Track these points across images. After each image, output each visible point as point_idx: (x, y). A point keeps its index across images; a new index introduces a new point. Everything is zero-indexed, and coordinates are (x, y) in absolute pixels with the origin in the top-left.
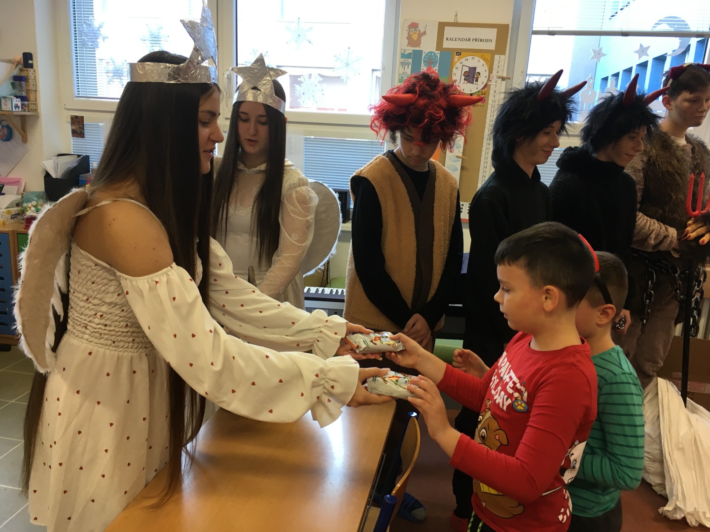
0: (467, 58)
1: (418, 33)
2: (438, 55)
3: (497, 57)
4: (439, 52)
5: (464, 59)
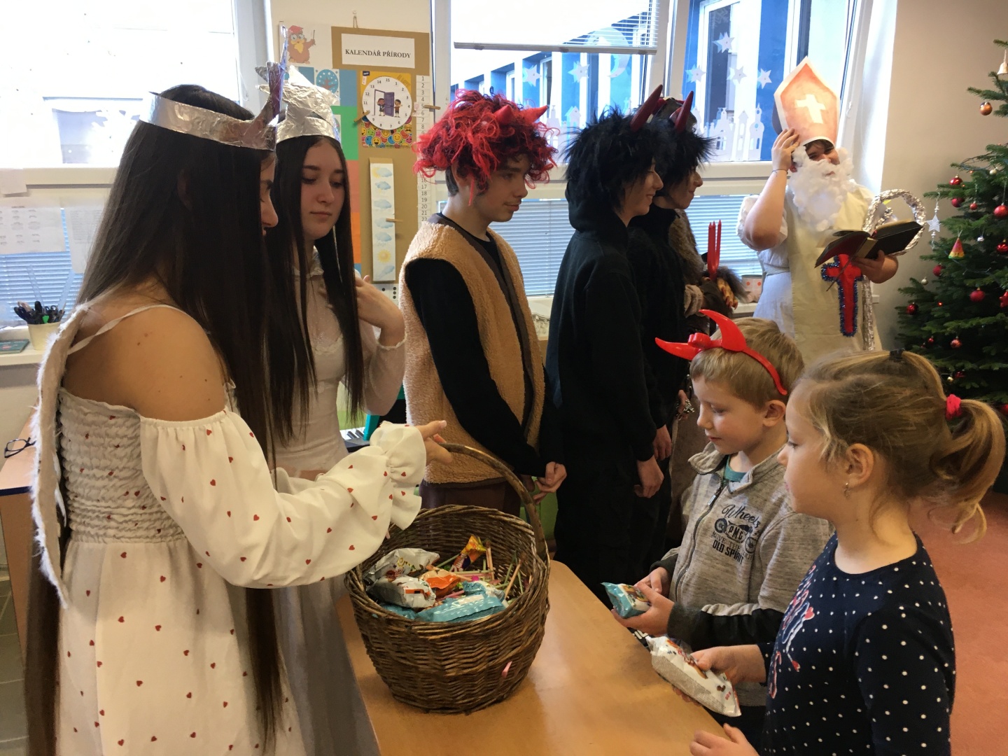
0: (379, 79)
1: (303, 41)
2: (338, 75)
3: (419, 78)
5: (376, 81)
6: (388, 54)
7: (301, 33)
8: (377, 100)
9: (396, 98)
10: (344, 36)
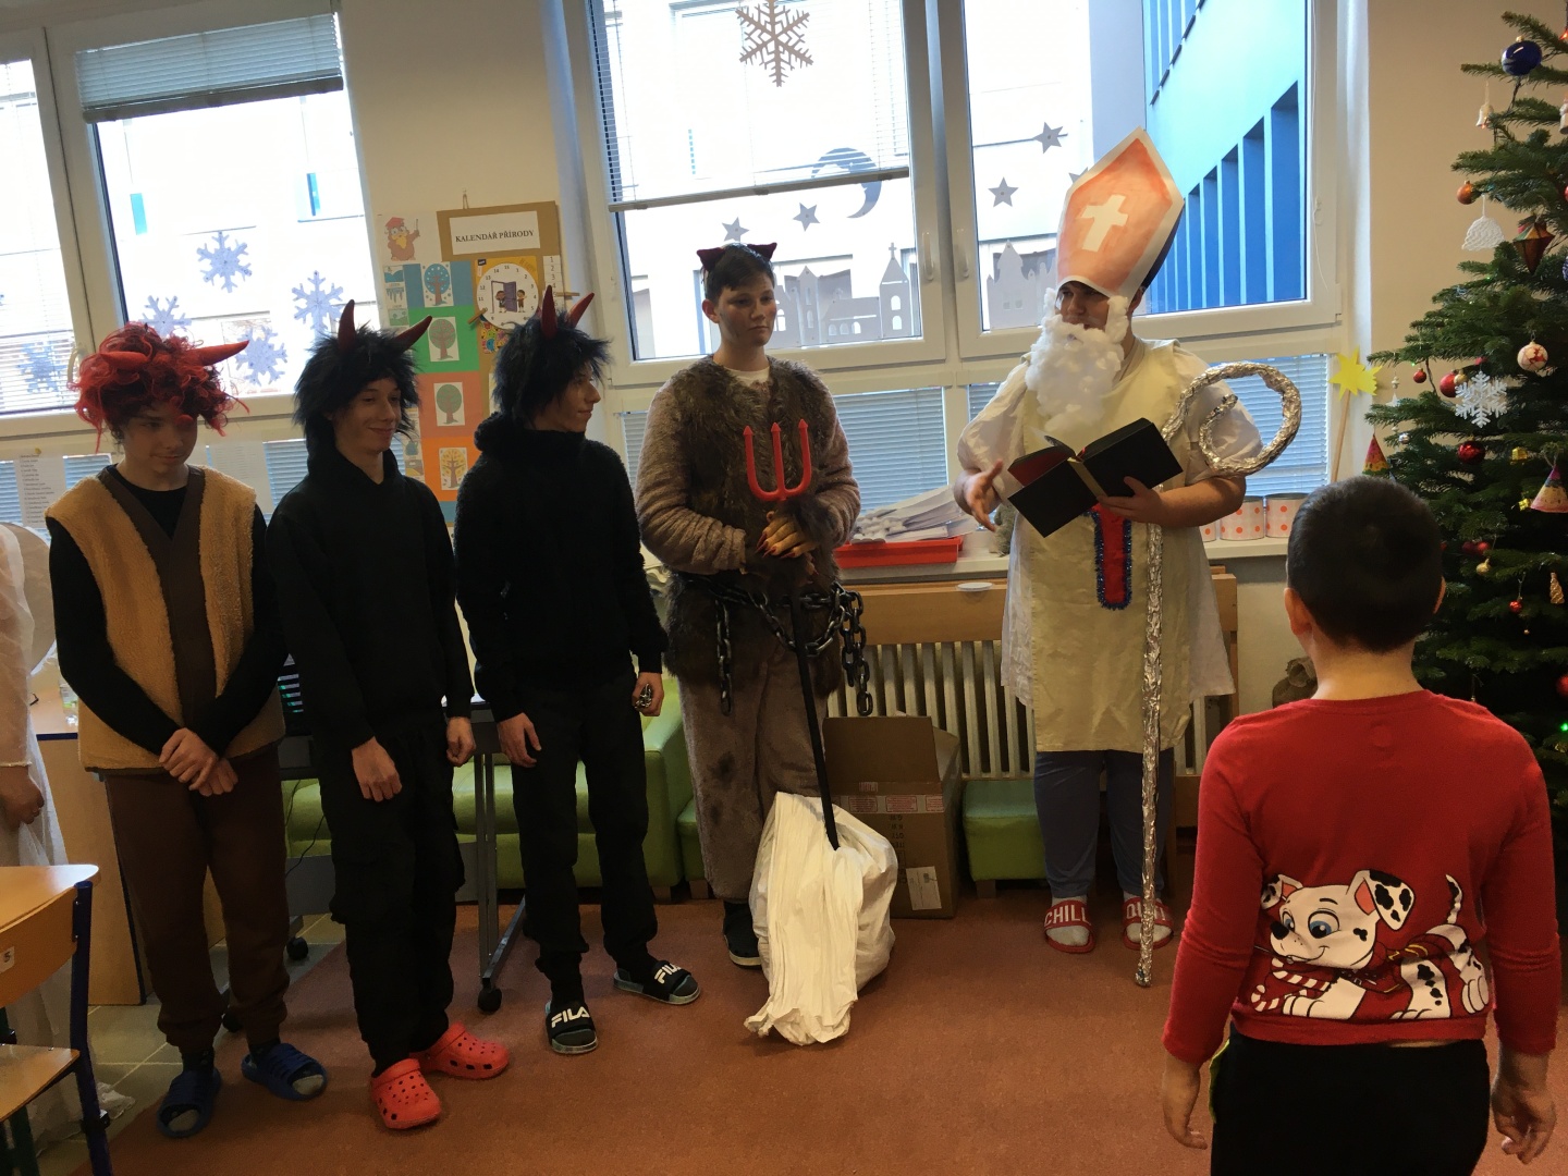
0: (496, 268)
1: (406, 234)
2: (448, 269)
3: (546, 259)
4: (448, 263)
5: (492, 270)
6: (506, 235)
7: (402, 225)
8: (495, 294)
9: (518, 288)
10: (453, 221)
